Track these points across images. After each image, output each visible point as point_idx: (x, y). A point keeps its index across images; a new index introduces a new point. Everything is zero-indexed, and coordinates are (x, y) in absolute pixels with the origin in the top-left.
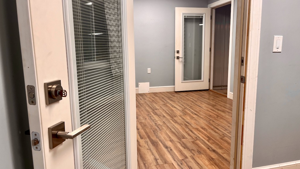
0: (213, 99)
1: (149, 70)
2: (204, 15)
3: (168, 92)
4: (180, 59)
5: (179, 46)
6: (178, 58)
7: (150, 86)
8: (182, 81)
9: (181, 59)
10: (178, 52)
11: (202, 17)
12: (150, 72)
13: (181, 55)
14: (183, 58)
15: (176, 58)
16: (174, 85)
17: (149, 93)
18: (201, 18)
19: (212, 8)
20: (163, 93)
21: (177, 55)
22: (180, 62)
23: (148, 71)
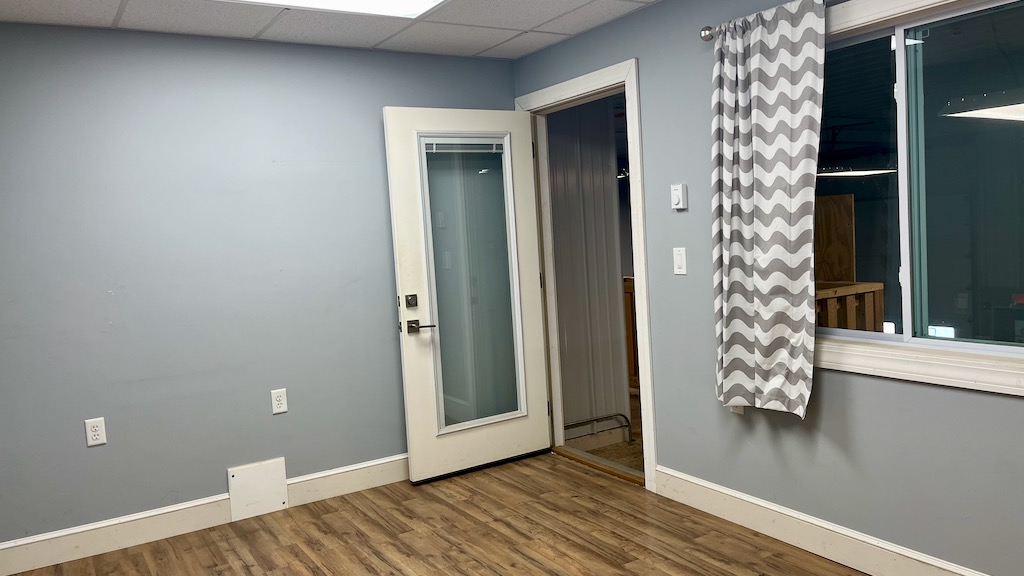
0: (592, 506)
1: (279, 400)
2: (507, 139)
3: (376, 490)
4: (424, 332)
5: (415, 274)
6: (414, 327)
7: (288, 476)
8: (440, 428)
9: (426, 334)
10: (412, 302)
11: (500, 147)
12: (284, 408)
13: (425, 314)
14: (437, 329)
15: (405, 327)
16: (405, 450)
17: (286, 513)
18: (494, 151)
19: (535, 113)
20: (357, 503)
21: (406, 315)
22: (423, 344)
23: (275, 403)
